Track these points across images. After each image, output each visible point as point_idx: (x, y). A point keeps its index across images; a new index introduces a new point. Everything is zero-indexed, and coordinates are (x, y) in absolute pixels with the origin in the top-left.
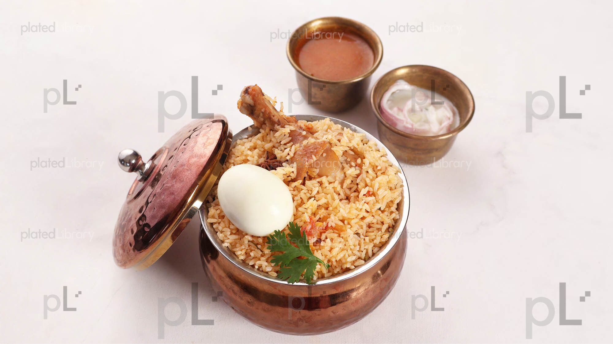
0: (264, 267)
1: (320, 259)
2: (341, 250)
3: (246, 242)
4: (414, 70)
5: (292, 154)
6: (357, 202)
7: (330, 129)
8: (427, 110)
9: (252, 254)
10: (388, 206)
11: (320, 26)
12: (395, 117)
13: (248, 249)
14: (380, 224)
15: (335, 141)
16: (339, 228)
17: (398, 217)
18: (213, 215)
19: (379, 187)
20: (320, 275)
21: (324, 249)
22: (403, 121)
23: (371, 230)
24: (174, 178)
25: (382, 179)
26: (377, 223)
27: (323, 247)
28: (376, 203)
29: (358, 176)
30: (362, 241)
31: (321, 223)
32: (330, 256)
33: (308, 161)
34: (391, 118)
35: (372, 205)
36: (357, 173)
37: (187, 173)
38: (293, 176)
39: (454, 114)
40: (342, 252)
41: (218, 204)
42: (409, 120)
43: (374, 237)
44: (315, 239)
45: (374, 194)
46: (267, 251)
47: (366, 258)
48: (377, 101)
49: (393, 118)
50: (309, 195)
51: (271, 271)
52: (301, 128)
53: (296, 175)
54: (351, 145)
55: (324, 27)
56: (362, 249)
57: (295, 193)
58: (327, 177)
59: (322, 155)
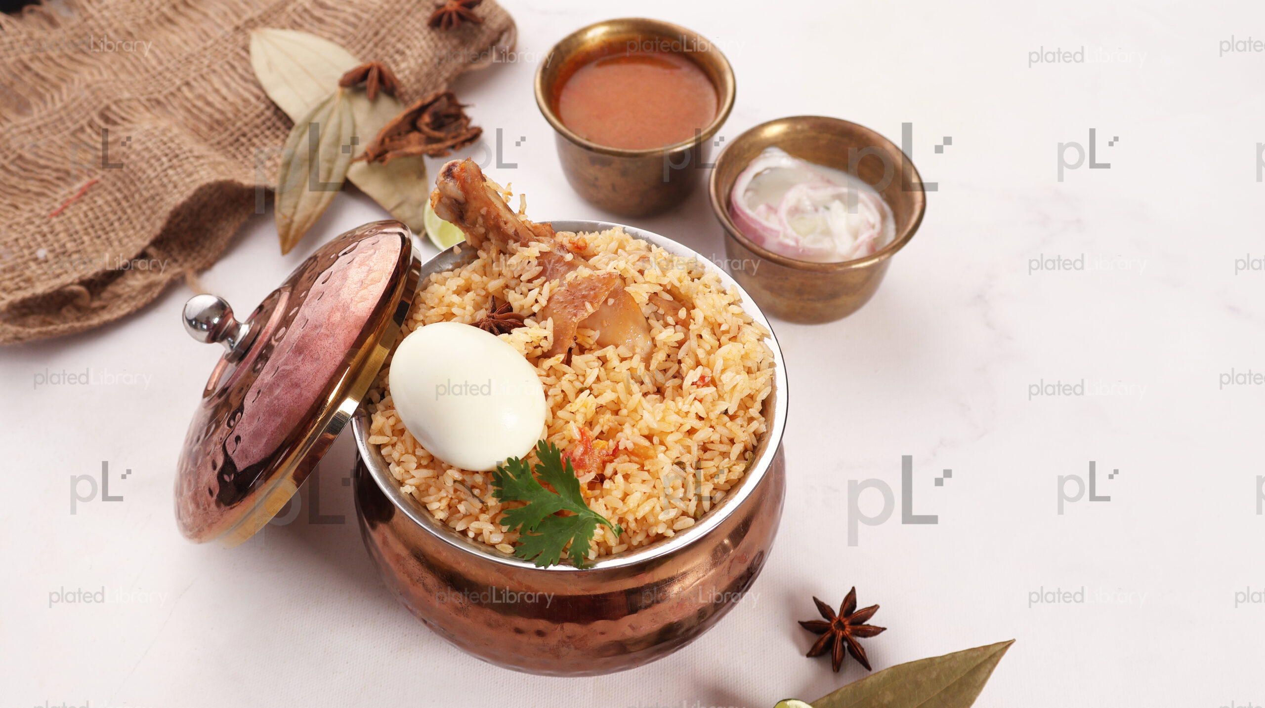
0: (486, 533)
1: (602, 517)
2: (645, 498)
3: (450, 483)
4: (799, 127)
5: (543, 302)
6: (679, 399)
7: (624, 248)
8: (827, 208)
9: (462, 508)
10: (744, 405)
11: (604, 38)
12: (759, 224)
13: (453, 497)
14: (727, 444)
15: (633, 272)
16: (642, 451)
17: (763, 429)
18: (381, 428)
19: (723, 368)
20: (602, 550)
21: (611, 495)
22: (778, 232)
23: (708, 455)
24: (300, 353)
25: (730, 350)
26: (721, 442)
27: (609, 491)
28: (718, 400)
29: (680, 344)
30: (691, 479)
31: (603, 443)
32: (622, 510)
33: (575, 315)
34: (753, 225)
35: (708, 404)
36: (679, 340)
37: (326, 343)
38: (547, 345)
39: (884, 217)
40: (649, 501)
41: (391, 407)
42: (790, 231)
43: (714, 470)
44: (591, 476)
45: (713, 382)
46: (492, 502)
47: (698, 513)
48: (724, 191)
49: (757, 227)
50: (579, 385)
51: (500, 543)
52: (562, 247)
53: (552, 344)
54: (665, 281)
55: (613, 38)
56: (690, 495)
57: (549, 381)
58: (617, 347)
59: (606, 301)
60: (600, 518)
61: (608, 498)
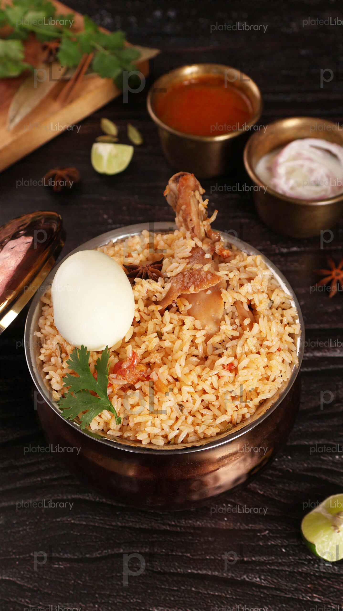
0: (54, 381)
1: (114, 408)
2: (147, 413)
3: (56, 342)
5: (175, 273)
6: (208, 369)
10: (247, 396)
13: (53, 351)
14: (221, 412)
15: (235, 283)
16: (160, 385)
19: (246, 366)
20: (104, 428)
21: (127, 400)
23: (205, 412)
25: (258, 358)
26: (218, 408)
27: (128, 397)
28: (231, 383)
29: (233, 338)
30: (183, 418)
31: (144, 368)
32: (128, 412)
35: (223, 383)
36: (234, 335)
38: (160, 297)
40: (147, 416)
43: (199, 422)
44: (125, 382)
45: (235, 371)
46: (65, 365)
47: (173, 442)
50: (158, 329)
51: (57, 391)
53: (163, 298)
56: (176, 427)
57: (147, 318)
58: (196, 319)
59: (206, 290)
60: (112, 408)
61: (125, 400)
